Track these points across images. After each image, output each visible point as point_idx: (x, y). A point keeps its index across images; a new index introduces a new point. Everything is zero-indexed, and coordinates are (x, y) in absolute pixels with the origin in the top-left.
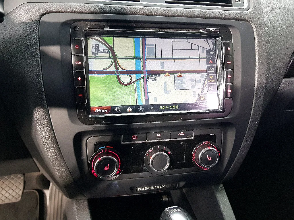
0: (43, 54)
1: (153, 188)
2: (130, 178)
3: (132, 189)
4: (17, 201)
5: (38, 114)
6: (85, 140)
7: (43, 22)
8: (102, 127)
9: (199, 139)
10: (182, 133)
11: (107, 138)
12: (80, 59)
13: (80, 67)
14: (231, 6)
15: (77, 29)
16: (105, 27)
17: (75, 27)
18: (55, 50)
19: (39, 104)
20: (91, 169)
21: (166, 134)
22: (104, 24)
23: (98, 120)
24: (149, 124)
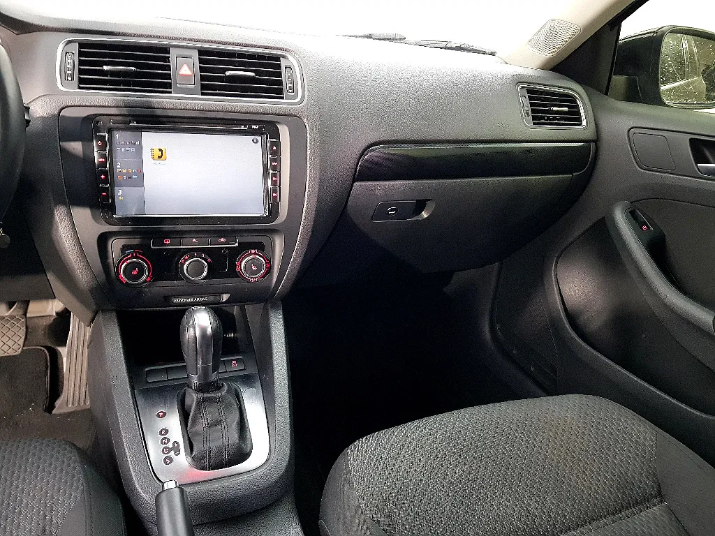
0: (63, 150)
1: (198, 299)
2: (164, 286)
3: (167, 299)
4: (16, 353)
5: (59, 214)
6: (110, 242)
7: (63, 116)
8: (128, 228)
9: (245, 247)
10: (222, 240)
11: (135, 241)
12: (104, 156)
13: (103, 165)
14: (282, 98)
15: (99, 124)
16: (130, 122)
17: (98, 122)
18: (76, 147)
19: (60, 202)
20: (118, 273)
21: (204, 240)
22: (129, 118)
23: (124, 221)
24: (180, 227)
